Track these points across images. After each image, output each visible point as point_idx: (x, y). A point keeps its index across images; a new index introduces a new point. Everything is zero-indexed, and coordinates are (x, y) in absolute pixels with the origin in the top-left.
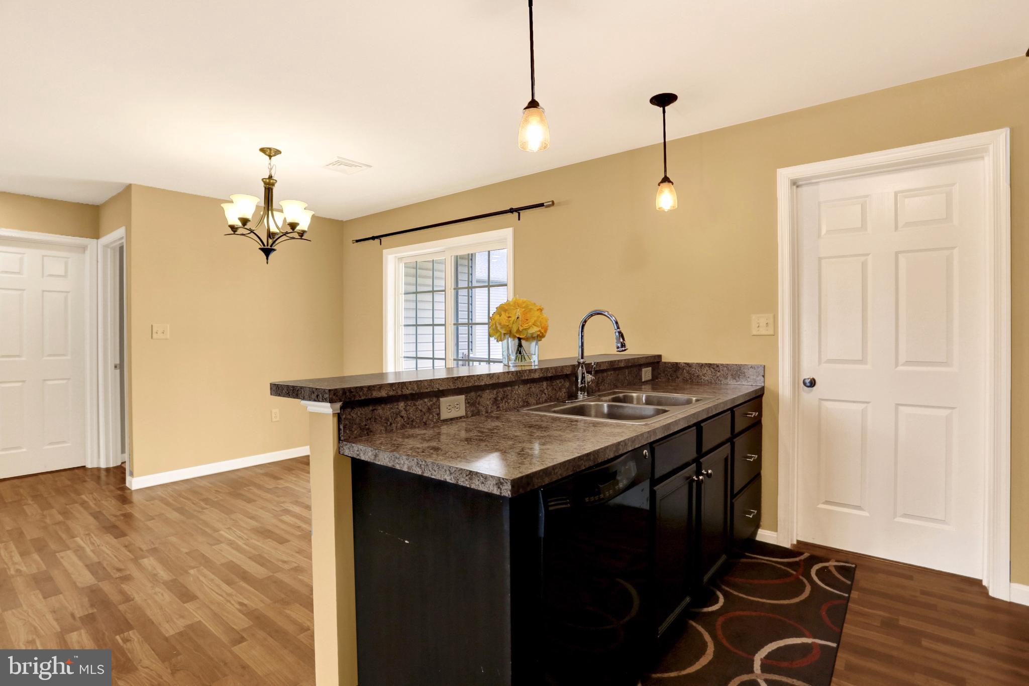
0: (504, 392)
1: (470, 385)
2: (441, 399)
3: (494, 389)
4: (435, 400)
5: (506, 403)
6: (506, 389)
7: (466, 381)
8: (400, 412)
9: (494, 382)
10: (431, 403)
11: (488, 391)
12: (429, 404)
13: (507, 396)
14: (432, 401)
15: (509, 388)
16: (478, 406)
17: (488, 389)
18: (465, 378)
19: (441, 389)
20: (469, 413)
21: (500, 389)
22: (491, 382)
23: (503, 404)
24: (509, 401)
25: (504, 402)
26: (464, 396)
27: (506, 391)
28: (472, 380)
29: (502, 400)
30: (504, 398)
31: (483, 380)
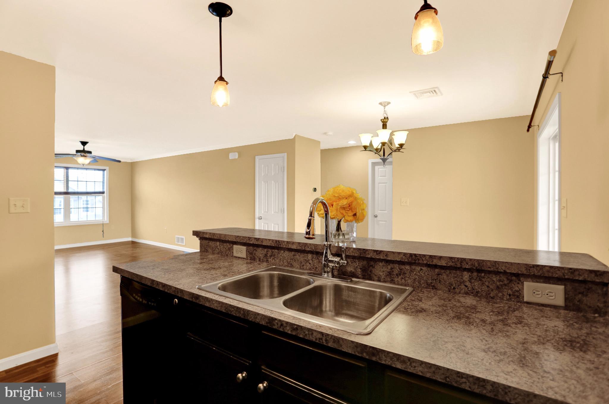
0: (272, 252)
1: (244, 242)
2: (234, 246)
3: (265, 249)
4: (232, 245)
5: (274, 260)
6: (274, 250)
7: (242, 239)
8: (217, 246)
9: (259, 244)
10: (230, 246)
11: (261, 249)
12: (229, 247)
13: (274, 255)
14: (230, 245)
15: (276, 251)
16: (254, 255)
17: (261, 248)
18: (242, 237)
19: (229, 240)
20: (248, 257)
21: (269, 250)
22: (257, 243)
23: (271, 260)
24: (276, 259)
25: (272, 258)
26: (246, 247)
27: (273, 251)
28: (245, 239)
29: (270, 256)
30: (272, 256)
31: (251, 240)
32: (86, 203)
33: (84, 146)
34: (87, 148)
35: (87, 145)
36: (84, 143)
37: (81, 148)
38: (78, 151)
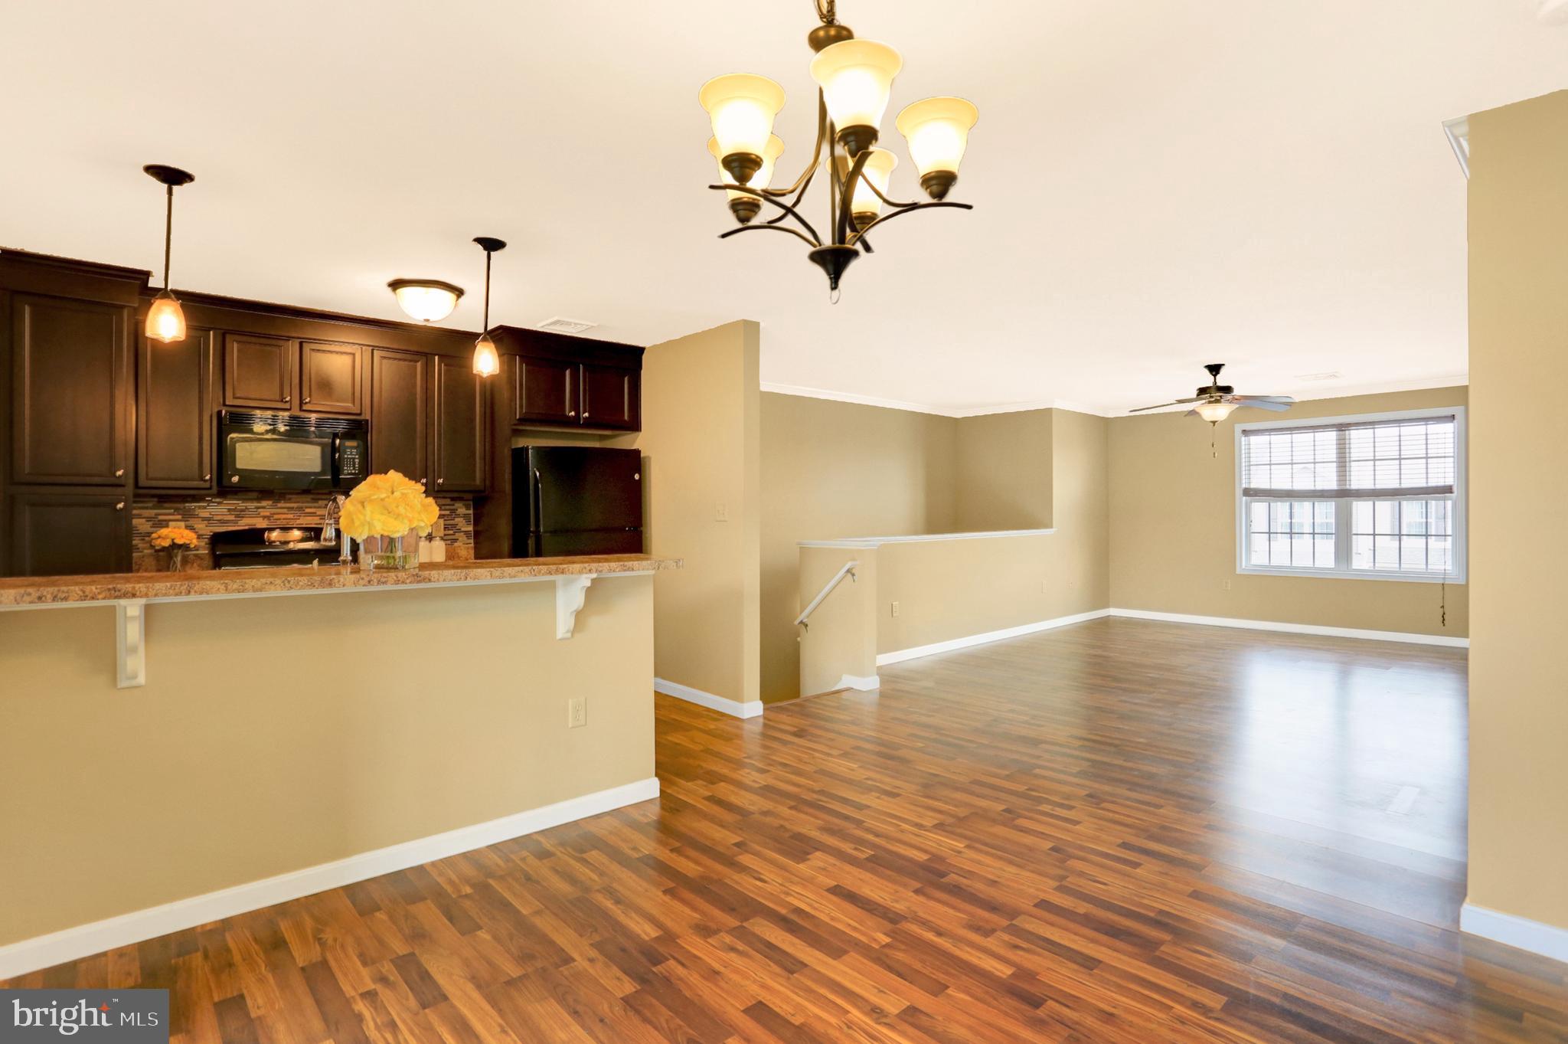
32: (1429, 520)
33: (1215, 376)
34: (1222, 380)
35: (1223, 371)
36: (1215, 369)
37: (1207, 380)
38: (1202, 391)
